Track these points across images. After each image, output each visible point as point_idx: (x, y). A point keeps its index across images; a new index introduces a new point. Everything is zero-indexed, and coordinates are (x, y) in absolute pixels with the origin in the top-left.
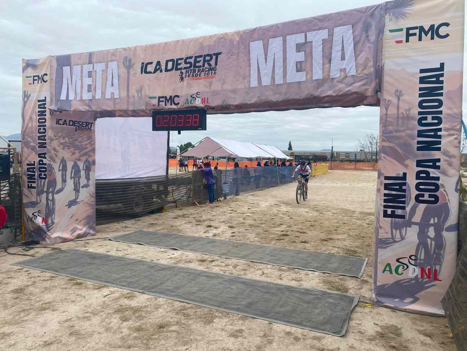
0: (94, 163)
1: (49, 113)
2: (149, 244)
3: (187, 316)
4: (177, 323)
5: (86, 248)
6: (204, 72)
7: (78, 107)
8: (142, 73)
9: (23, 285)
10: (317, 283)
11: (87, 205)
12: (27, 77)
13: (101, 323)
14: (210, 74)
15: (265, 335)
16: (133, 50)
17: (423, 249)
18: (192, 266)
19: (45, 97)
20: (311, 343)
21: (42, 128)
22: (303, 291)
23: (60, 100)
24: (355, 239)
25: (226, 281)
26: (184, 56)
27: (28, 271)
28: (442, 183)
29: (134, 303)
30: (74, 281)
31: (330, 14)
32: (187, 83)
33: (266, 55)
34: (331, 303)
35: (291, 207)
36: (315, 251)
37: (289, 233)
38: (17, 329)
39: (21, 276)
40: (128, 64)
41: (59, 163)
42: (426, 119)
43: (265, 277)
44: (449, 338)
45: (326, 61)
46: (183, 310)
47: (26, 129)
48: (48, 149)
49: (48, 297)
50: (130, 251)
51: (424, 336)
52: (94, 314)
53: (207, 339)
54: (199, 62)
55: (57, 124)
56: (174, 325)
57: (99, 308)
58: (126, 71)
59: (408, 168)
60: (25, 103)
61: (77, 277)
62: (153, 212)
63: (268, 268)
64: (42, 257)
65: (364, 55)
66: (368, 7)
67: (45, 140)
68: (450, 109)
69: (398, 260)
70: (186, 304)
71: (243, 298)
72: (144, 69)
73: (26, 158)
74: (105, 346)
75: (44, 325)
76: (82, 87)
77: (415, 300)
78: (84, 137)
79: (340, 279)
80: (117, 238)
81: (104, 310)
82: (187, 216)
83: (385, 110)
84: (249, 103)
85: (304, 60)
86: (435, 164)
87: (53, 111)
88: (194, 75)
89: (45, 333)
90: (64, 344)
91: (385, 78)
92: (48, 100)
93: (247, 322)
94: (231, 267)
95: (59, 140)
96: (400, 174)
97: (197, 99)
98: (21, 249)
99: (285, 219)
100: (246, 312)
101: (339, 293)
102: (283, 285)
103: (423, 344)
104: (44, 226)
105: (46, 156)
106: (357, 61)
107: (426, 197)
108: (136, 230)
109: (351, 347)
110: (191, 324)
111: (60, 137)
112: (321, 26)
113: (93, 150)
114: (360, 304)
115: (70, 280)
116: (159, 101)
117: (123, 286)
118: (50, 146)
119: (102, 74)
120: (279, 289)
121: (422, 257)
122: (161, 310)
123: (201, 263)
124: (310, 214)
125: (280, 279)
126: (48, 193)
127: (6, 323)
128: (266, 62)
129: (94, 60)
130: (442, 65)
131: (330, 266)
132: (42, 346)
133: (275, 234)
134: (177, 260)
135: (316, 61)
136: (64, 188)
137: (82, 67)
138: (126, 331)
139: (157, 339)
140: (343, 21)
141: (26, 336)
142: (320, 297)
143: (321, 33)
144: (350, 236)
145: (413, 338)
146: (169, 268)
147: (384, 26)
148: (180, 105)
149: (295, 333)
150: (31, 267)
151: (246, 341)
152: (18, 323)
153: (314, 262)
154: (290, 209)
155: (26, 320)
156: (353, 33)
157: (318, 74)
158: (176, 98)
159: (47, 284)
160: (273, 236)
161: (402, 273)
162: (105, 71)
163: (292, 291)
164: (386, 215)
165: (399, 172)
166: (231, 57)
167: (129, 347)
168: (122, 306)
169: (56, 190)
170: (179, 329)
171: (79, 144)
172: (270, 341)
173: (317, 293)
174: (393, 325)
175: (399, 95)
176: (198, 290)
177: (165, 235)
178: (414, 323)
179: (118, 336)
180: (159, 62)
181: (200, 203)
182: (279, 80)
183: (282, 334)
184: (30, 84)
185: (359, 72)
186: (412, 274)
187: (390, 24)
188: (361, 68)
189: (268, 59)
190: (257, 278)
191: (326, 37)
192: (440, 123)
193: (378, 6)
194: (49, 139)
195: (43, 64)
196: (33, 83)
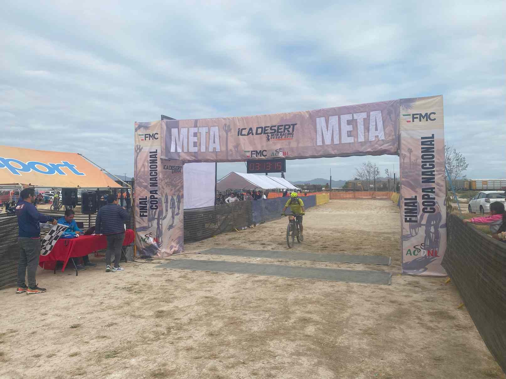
1: (160, 161)
3: (298, 282)
5: (190, 258)
6: (285, 136)
7: (185, 157)
8: (238, 135)
10: (363, 268)
11: (179, 229)
12: (140, 135)
14: (289, 137)
15: (347, 286)
16: (231, 119)
17: (428, 239)
18: (276, 264)
19: (157, 150)
20: (374, 287)
21: (153, 172)
22: (357, 271)
23: (170, 152)
24: (378, 248)
25: (306, 269)
26: (270, 125)
28: (437, 201)
31: (367, 104)
33: (327, 126)
34: (378, 275)
36: (353, 254)
37: (327, 246)
40: (227, 129)
42: (426, 165)
43: (329, 267)
45: (366, 131)
47: (139, 173)
48: (159, 187)
50: (223, 258)
54: (281, 129)
55: (164, 169)
56: (295, 285)
58: (225, 134)
59: (418, 193)
60: (137, 154)
63: (328, 263)
65: (389, 128)
66: (390, 101)
67: (157, 181)
68: (439, 159)
69: (414, 247)
70: (293, 278)
72: (240, 133)
73: (139, 195)
76: (188, 143)
77: (426, 269)
78: (177, 177)
79: (377, 266)
80: (203, 253)
82: (237, 238)
83: (403, 160)
84: (317, 155)
85: (352, 130)
86: (432, 190)
87: (164, 160)
88: (278, 137)
91: (402, 142)
92: (159, 152)
94: (303, 263)
95: (165, 181)
96: (413, 196)
97: (280, 153)
100: (330, 279)
101: (379, 271)
103: (431, 285)
104: (155, 244)
105: (157, 192)
106: (385, 131)
107: (429, 210)
108: (209, 248)
109: (395, 288)
110: (304, 284)
111: (165, 178)
112: (362, 110)
114: (394, 275)
115: (206, 272)
116: (252, 154)
117: (244, 273)
118: (160, 185)
119: (206, 135)
120: (343, 271)
121: (428, 244)
123: (280, 262)
124: (335, 235)
125: (340, 267)
126: (158, 219)
128: (327, 130)
129: (199, 125)
130: (433, 135)
131: (367, 261)
133: (317, 247)
134: (263, 261)
135: (360, 131)
136: (167, 215)
137: (188, 130)
138: (272, 287)
139: (292, 289)
140: (375, 108)
143: (362, 114)
145: (426, 284)
146: (262, 265)
147: (400, 112)
148: (267, 156)
149: (363, 285)
150: (169, 268)
153: (356, 260)
154: (317, 231)
156: (382, 115)
157: (361, 139)
158: (264, 152)
161: (417, 255)
162: (208, 133)
163: (351, 271)
164: (406, 221)
168: (255, 280)
169: (163, 217)
170: (299, 286)
171: (175, 183)
172: (352, 288)
173: (367, 272)
174: (414, 281)
175: (410, 151)
177: (236, 250)
178: (426, 280)
180: (251, 128)
181: (238, 229)
182: (336, 141)
183: (357, 285)
184: (143, 140)
185: (386, 138)
186: (423, 255)
187: (403, 112)
188: (388, 136)
189: (329, 128)
190: (325, 268)
191: (366, 117)
192: (433, 167)
193: (396, 101)
194: (160, 180)
195: (155, 126)
196: (145, 140)
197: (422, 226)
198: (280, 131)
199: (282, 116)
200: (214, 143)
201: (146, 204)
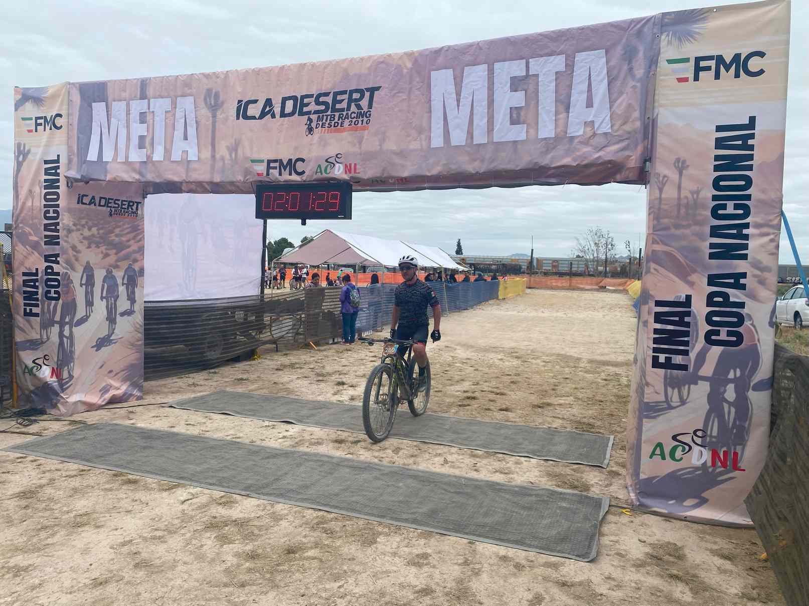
0: (142, 271)
1: (66, 183)
2: (241, 414)
3: (330, 533)
4: (316, 545)
5: (132, 422)
6: (350, 119)
7: (119, 175)
8: (238, 118)
9: (33, 485)
10: (536, 476)
11: (129, 347)
12: (23, 119)
13: (185, 547)
14: (360, 122)
15: (465, 562)
16: (223, 77)
17: (716, 420)
18: (323, 449)
19: (58, 156)
20: (543, 572)
21: (51, 210)
22: (516, 489)
23: (85, 161)
24: (588, 404)
25: (387, 474)
26: (314, 91)
27: (35, 461)
28: (750, 313)
29: (235, 513)
30: (123, 478)
31: (568, 30)
32: (319, 138)
33: (458, 94)
34: (567, 509)
35: (473, 352)
36: (524, 424)
37: (477, 394)
38: (39, 559)
39: (25, 470)
40: (213, 101)
41: (82, 273)
42: (724, 207)
43: (451, 467)
44: (759, 560)
45: (561, 108)
46: (322, 523)
47: (22, 210)
48: (62, 248)
49: (81, 505)
50: (209, 425)
51: (721, 558)
52: (170, 532)
53: (371, 570)
54: (341, 101)
55: (78, 203)
56: (312, 548)
57: (176, 522)
58: (210, 115)
59: (694, 287)
60: (19, 165)
61: (127, 471)
62: (237, 359)
63: (453, 453)
64: (56, 437)
65: (624, 100)
66: (632, 21)
67: (58, 231)
68: (763, 191)
69: (674, 438)
70: (325, 514)
71: (420, 503)
72: (242, 111)
73: (22, 263)
74: (200, 585)
75: (86, 551)
76: (128, 139)
77: (703, 502)
78: (125, 227)
79: (573, 470)
80: (182, 404)
81: (185, 525)
82: (298, 366)
83: (657, 192)
84: (429, 174)
85: (523, 104)
86: (737, 281)
87: (73, 181)
88: (333, 124)
89: (91, 565)
90: (128, 583)
91: (658, 138)
92: (63, 161)
93: (433, 542)
94: (389, 451)
95: (81, 232)
96: (681, 297)
97: (337, 165)
98: (14, 423)
99: (467, 371)
100: (427, 525)
101: (576, 492)
102: (482, 481)
103: (722, 571)
104: (55, 382)
105: (58, 259)
106: (612, 110)
107: (723, 336)
108: (213, 389)
109: (609, 578)
110: (340, 546)
111: (83, 226)
112: (554, 49)
113: (141, 250)
114: (613, 509)
115: (115, 475)
116: (269, 168)
117: (211, 484)
118: (66, 241)
119: (166, 118)
120: (477, 487)
121: (715, 433)
122: (284, 523)
123: (337, 445)
124: (507, 363)
125: (476, 470)
126: (62, 324)
127: (17, 549)
128: (458, 106)
129: (150, 92)
130: (752, 119)
131: (553, 448)
132: (91, 587)
133: (453, 396)
134: (296, 440)
135: (544, 107)
136: (90, 315)
137: (128, 105)
138: (231, 560)
139: (288, 572)
140: (590, 42)
141: (58, 571)
142: (546, 499)
143: (553, 61)
144: (579, 399)
145: (704, 562)
146: (286, 453)
147: (659, 53)
148: (305, 175)
149: (515, 558)
150: (39, 454)
151: (437, 571)
152: (39, 550)
153: (526, 442)
154: (473, 354)
155: (52, 544)
156: (607, 62)
157: (547, 130)
158: (299, 164)
159: (76, 483)
160: (452, 400)
161: (681, 459)
163: (500, 490)
164: (656, 364)
165: (679, 294)
166: (397, 95)
167: (243, 585)
168: (215, 517)
169: (75, 320)
170: (322, 554)
171: (117, 239)
172: (477, 570)
173: (540, 492)
174: (669, 543)
175: (681, 166)
176: (342, 490)
177: (266, 399)
178: (702, 538)
179: (218, 568)
180: (270, 99)
181: (317, 344)
182: (480, 138)
183: (494, 560)
184: (30, 131)
185: (615, 128)
186: (698, 461)
187: (667, 51)
188: (620, 122)
189: (461, 100)
190: (438, 469)
191: (562, 67)
192: (747, 214)
193: (649, 20)
194: (64, 229)
195: (54, 96)
196: (36, 131)
197: (699, 381)
198: (338, 106)
199: (345, 65)
200: (186, 138)
201: (37, 287)
